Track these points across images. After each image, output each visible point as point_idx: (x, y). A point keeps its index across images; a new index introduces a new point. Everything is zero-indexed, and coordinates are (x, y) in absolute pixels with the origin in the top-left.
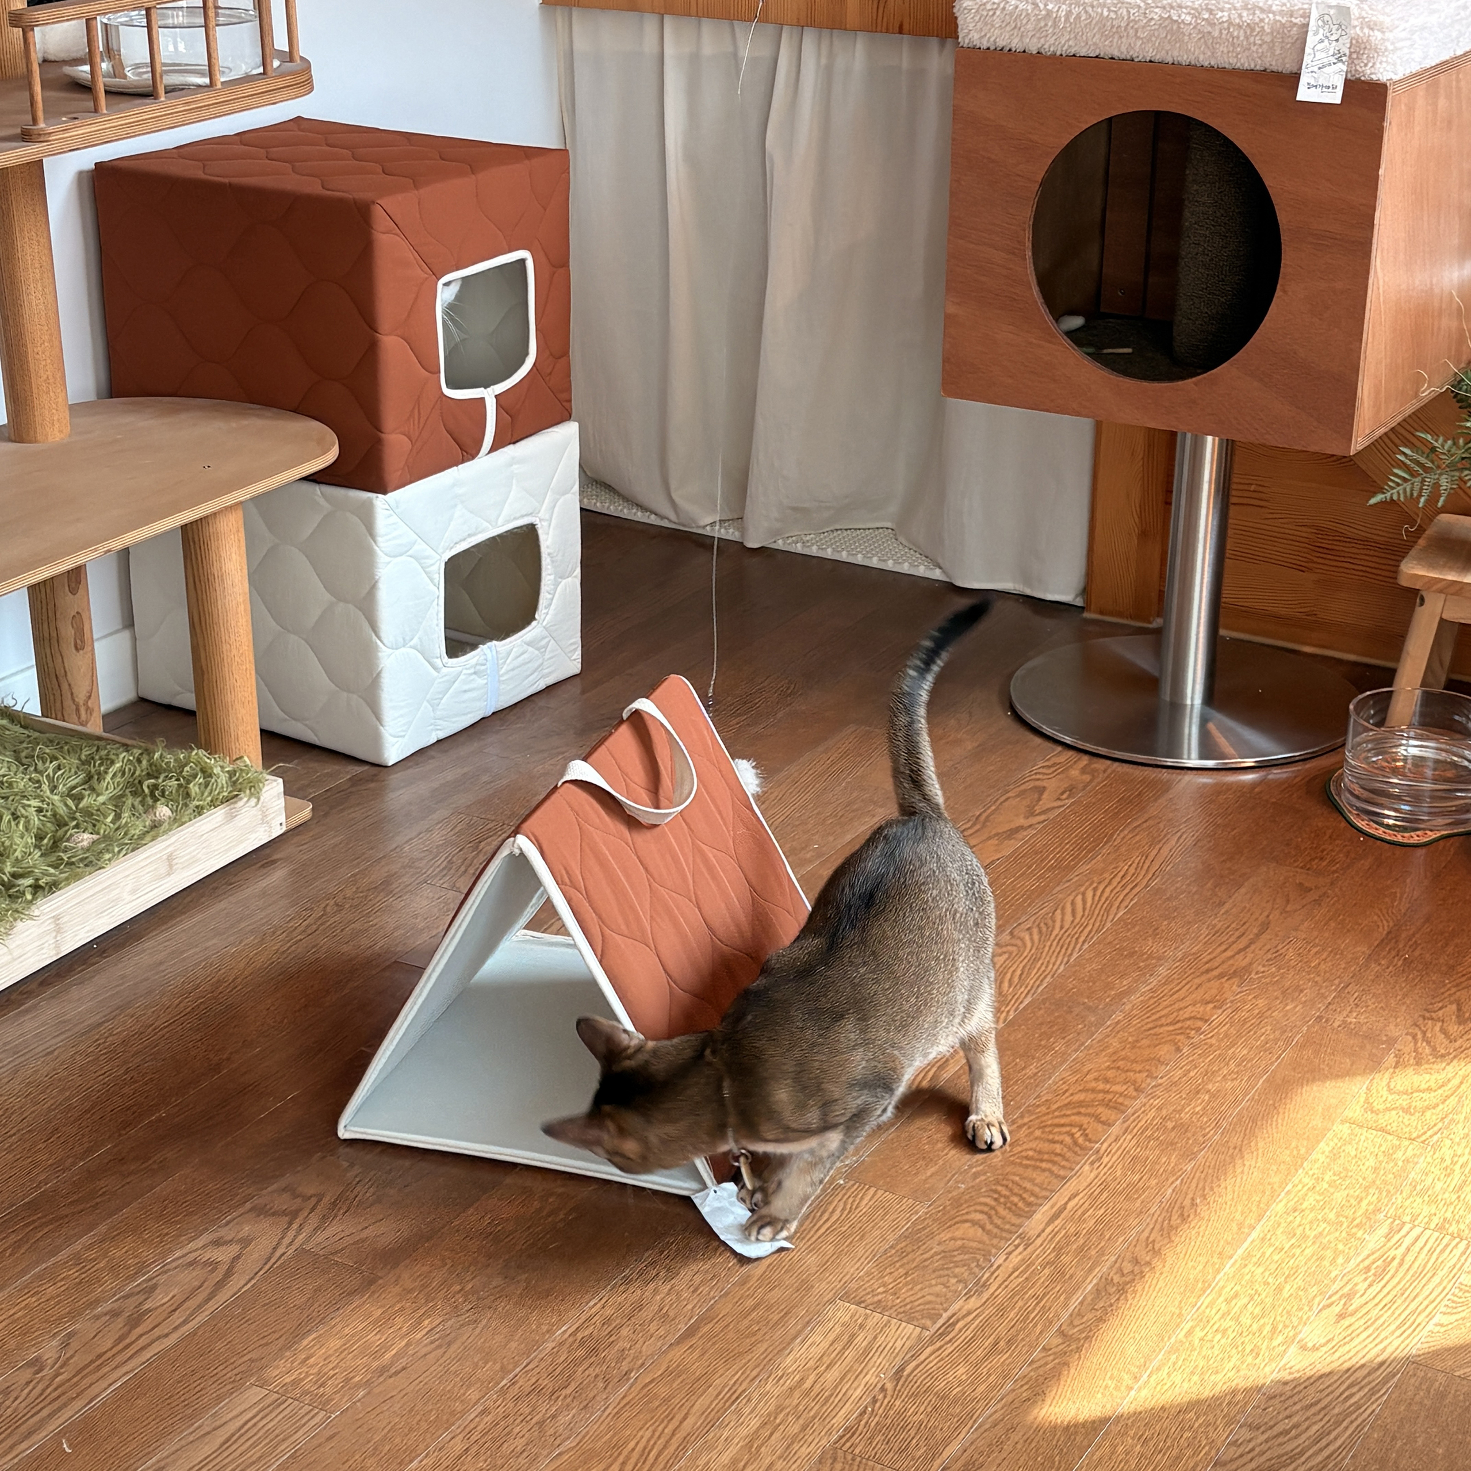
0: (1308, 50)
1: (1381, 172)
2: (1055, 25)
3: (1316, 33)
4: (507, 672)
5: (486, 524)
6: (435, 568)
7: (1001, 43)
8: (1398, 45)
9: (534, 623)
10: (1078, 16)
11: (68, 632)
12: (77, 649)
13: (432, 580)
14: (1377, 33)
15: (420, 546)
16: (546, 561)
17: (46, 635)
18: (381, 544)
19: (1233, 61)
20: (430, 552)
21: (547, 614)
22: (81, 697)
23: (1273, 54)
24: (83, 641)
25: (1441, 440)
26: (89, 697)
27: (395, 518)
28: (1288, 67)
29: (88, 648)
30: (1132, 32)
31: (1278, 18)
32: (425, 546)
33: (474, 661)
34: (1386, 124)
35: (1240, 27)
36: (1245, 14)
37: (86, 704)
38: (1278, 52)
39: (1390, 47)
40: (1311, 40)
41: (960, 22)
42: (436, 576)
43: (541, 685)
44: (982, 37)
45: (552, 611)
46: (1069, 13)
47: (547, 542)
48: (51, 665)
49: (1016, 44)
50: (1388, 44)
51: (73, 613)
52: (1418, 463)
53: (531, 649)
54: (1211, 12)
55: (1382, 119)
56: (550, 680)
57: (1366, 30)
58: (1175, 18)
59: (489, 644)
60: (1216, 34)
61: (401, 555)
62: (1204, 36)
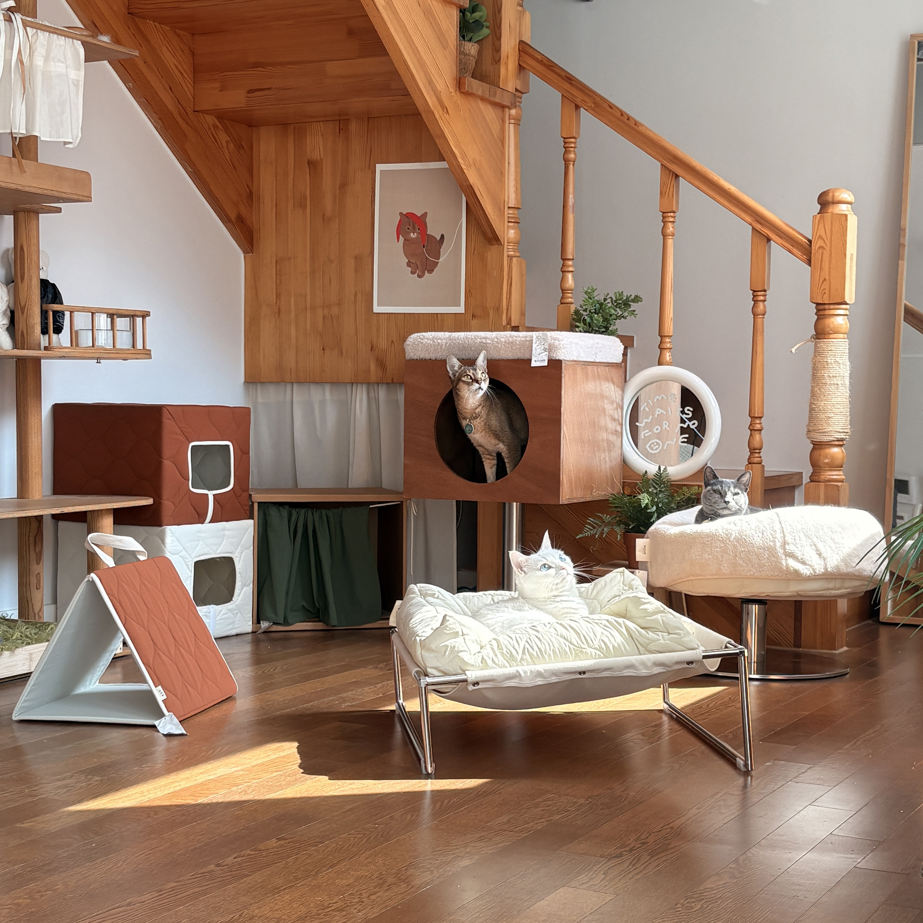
0: (534, 349)
1: (563, 393)
2: (441, 348)
3: (536, 343)
4: (219, 620)
5: (211, 551)
6: (190, 563)
7: (422, 356)
8: (565, 346)
9: (232, 602)
10: (450, 344)
11: (34, 581)
12: (37, 589)
13: (188, 568)
14: (557, 341)
15: (183, 553)
16: (238, 575)
17: (25, 582)
18: (167, 548)
19: (507, 357)
20: (188, 556)
21: (238, 599)
22: (37, 610)
23: (521, 352)
24: (40, 586)
25: (605, 515)
26: (40, 611)
27: (174, 538)
28: (527, 357)
29: (41, 590)
30: (469, 348)
31: (522, 339)
32: (186, 553)
33: (205, 610)
34: (563, 375)
35: (508, 343)
36: (510, 339)
37: (38, 613)
38: (522, 351)
39: (562, 347)
40: (534, 346)
41: (406, 350)
42: (190, 567)
43: (234, 632)
44: (414, 355)
45: (240, 598)
46: (446, 343)
47: (239, 566)
48: (25, 593)
49: (427, 357)
50: (561, 345)
51: (37, 573)
52: (595, 523)
53: (230, 614)
54: (498, 339)
55: (561, 373)
56: (238, 631)
57: (553, 341)
58: (484, 342)
59: (212, 606)
60: (500, 346)
61: (176, 554)
62: (496, 347)
